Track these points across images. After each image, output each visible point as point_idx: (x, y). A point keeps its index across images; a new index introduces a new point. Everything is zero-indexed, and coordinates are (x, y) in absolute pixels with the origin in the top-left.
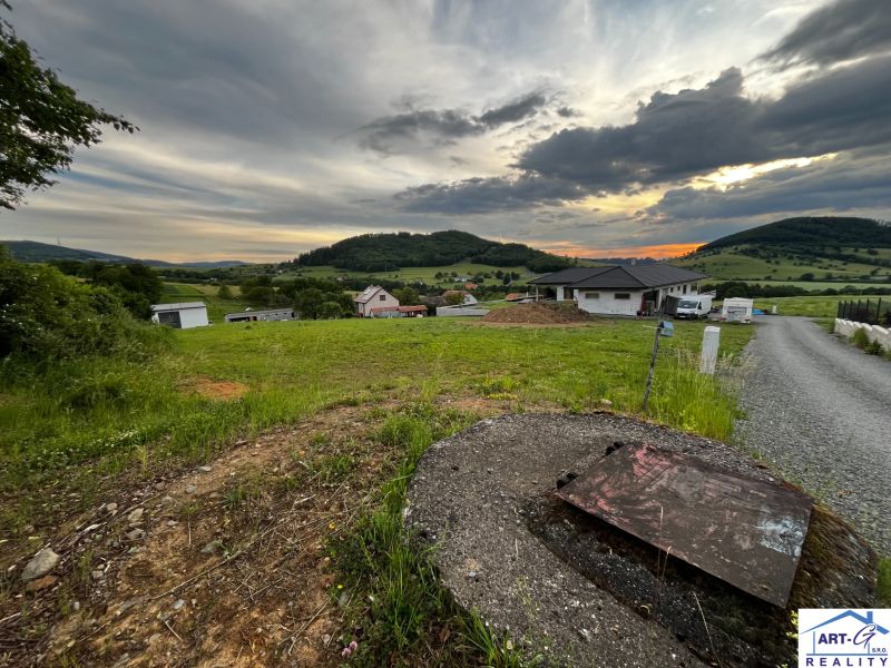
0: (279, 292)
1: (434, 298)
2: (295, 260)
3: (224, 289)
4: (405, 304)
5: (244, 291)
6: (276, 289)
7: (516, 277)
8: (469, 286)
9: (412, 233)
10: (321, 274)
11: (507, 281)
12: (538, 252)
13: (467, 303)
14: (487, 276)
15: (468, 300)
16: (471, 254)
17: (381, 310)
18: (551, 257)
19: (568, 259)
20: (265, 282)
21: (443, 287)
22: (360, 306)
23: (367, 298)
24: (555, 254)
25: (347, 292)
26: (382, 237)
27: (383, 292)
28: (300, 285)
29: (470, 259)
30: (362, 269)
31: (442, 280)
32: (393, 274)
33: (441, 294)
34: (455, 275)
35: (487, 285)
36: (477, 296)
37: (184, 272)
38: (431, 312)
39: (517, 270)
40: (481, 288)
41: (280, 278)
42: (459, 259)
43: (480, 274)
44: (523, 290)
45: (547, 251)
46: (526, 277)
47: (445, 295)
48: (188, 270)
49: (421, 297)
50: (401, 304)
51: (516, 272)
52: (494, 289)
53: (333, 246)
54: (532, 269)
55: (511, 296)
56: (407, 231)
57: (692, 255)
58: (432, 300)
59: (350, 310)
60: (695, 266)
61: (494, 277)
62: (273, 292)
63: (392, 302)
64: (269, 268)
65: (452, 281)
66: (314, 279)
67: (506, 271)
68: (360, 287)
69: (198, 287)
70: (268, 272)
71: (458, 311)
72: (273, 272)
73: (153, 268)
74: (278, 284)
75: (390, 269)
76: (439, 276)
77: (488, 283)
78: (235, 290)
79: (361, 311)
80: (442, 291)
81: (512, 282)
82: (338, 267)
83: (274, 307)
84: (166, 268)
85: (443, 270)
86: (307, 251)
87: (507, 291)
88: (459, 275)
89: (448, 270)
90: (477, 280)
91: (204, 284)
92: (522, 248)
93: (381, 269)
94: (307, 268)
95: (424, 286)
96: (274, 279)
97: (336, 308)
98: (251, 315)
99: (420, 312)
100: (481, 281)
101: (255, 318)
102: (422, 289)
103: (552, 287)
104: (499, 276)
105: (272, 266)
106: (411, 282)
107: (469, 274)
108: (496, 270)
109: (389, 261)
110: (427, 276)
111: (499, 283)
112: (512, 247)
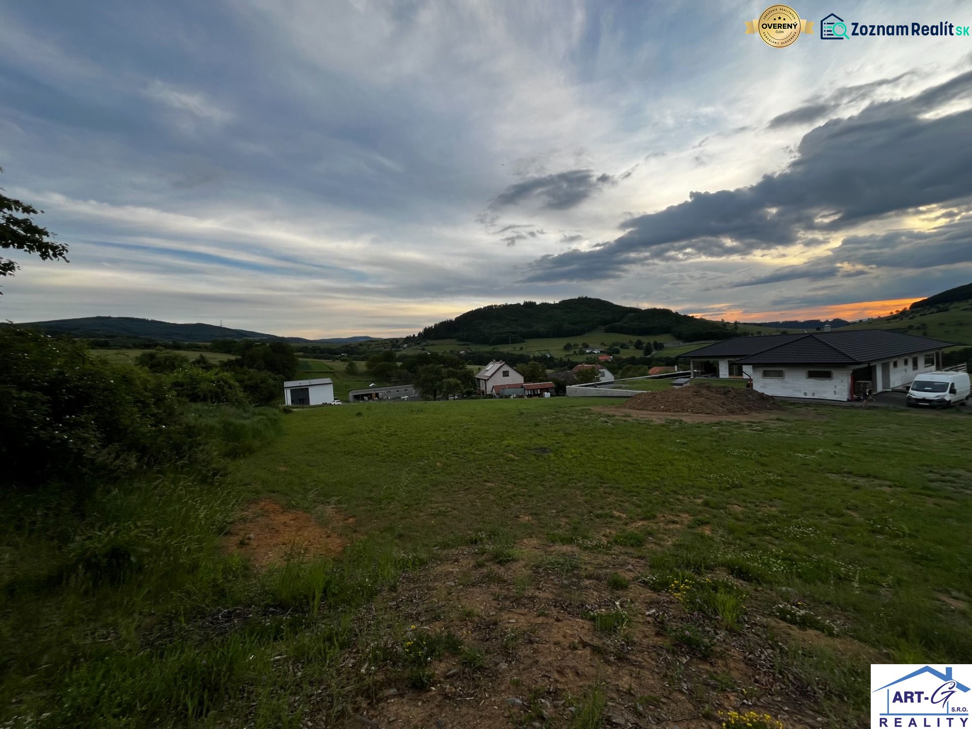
0: (401, 366)
1: (562, 374)
2: (420, 334)
3: (351, 365)
4: (530, 381)
5: (369, 366)
6: (399, 364)
7: (658, 346)
8: (603, 358)
9: (538, 303)
10: (444, 348)
11: (648, 351)
12: (685, 317)
13: (603, 380)
14: (623, 346)
15: (603, 375)
16: (604, 323)
17: (503, 387)
18: (702, 321)
19: (724, 325)
20: (389, 357)
21: (574, 359)
22: (482, 382)
23: (488, 374)
24: (708, 318)
25: (469, 367)
26: (506, 307)
27: (506, 368)
28: (423, 359)
29: (603, 328)
30: (485, 341)
31: (571, 352)
32: (518, 346)
33: (571, 368)
34: (586, 346)
35: (624, 357)
36: (613, 371)
37: (319, 348)
38: (559, 390)
39: (660, 339)
40: (617, 360)
41: (404, 352)
42: (591, 329)
43: (615, 344)
44: (670, 362)
45: (698, 316)
46: (674, 348)
47: (575, 369)
48: (322, 346)
49: (549, 371)
50: (525, 381)
51: (659, 342)
52: (633, 361)
53: (457, 319)
54: (679, 337)
55: (655, 371)
56: (533, 300)
57: (903, 313)
58: (561, 376)
60: (910, 327)
61: (633, 347)
62: (397, 367)
63: (515, 378)
64: (395, 343)
65: (583, 353)
66: (436, 354)
67: (646, 340)
68: (483, 361)
69: (329, 363)
70: (393, 346)
71: (592, 390)
72: (399, 347)
73: (292, 345)
74: (402, 358)
75: (514, 341)
76: (567, 347)
77: (625, 354)
78: (361, 366)
79: (483, 388)
80: (572, 365)
81: (654, 352)
82: (461, 340)
83: (396, 383)
84: (304, 345)
85: (572, 341)
86: (431, 324)
87: (649, 363)
88: (591, 345)
89: (579, 341)
90: (612, 351)
91: (334, 359)
92: (666, 312)
93: (505, 341)
94: (430, 342)
95: (552, 358)
96: (398, 354)
97: (457, 385)
98: (373, 392)
99: (547, 390)
100: (617, 352)
101: (377, 395)
102: (549, 362)
103: (711, 360)
104: (638, 345)
105: (397, 340)
106: (537, 354)
107: (602, 344)
108: (635, 339)
109: (513, 333)
110: (555, 348)
111: (639, 354)
112: (654, 312)
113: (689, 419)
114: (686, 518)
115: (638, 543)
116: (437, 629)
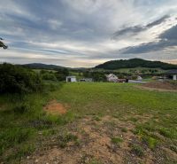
2: (95, 67)
3: (80, 73)
4: (119, 78)
5: (83, 74)
7: (156, 71)
8: (140, 74)
9: (123, 60)
10: (100, 70)
11: (153, 72)
13: (139, 79)
14: (146, 71)
16: (141, 64)
17: (113, 80)
20: (88, 72)
21: (132, 74)
22: (108, 78)
23: (110, 76)
25: (105, 75)
26: (115, 61)
27: (114, 75)
28: (95, 73)
29: (140, 66)
32: (117, 70)
36: (142, 77)
39: (157, 69)
40: (144, 74)
42: (137, 66)
43: (144, 70)
44: (159, 75)
46: (160, 71)
47: (132, 76)
49: (124, 76)
52: (148, 75)
53: (103, 64)
54: (163, 68)
55: (154, 77)
58: (128, 78)
59: (105, 80)
61: (148, 71)
63: (116, 78)
66: (98, 72)
67: (153, 69)
69: (75, 73)
70: (89, 70)
71: (135, 81)
74: (91, 72)
76: (130, 71)
77: (146, 73)
82: (104, 69)
85: (132, 69)
86: (97, 65)
87: (153, 75)
88: (137, 70)
90: (143, 72)
94: (97, 69)
95: (126, 73)
97: (102, 79)
99: (124, 81)
103: (172, 75)
104: (150, 71)
106: (122, 72)
107: (140, 70)
108: (149, 69)
111: (150, 73)
112: (155, 62)
113: (160, 90)
114: (152, 116)
115: (135, 120)
116: (75, 134)
